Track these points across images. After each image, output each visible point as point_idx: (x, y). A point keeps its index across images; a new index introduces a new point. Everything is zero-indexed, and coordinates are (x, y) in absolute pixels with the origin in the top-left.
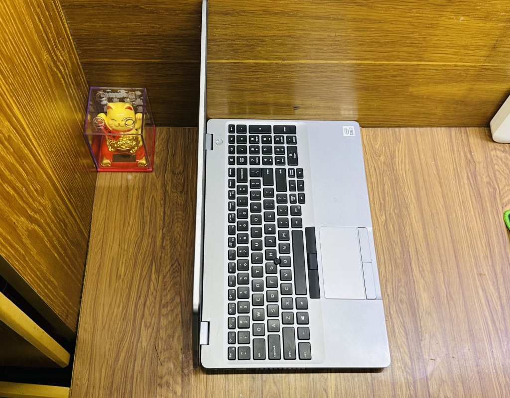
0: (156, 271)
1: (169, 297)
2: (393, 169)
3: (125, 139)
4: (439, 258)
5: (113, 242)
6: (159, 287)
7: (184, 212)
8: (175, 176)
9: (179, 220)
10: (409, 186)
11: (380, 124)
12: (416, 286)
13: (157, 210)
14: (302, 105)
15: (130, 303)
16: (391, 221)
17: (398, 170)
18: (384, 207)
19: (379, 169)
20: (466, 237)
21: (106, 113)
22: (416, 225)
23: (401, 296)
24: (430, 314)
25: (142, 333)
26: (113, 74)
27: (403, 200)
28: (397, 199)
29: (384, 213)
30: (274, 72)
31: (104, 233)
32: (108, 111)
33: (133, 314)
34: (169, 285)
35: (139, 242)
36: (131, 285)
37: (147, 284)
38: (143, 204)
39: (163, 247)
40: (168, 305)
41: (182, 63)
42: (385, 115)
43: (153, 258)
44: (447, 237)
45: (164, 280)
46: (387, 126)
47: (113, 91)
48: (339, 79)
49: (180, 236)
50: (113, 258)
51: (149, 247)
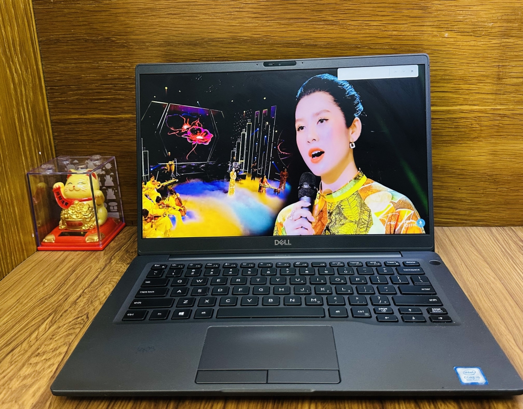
0: (51, 321)
1: (51, 347)
4: (501, 321)
5: (13, 297)
6: (45, 336)
8: (128, 253)
9: (112, 283)
13: (88, 275)
31: (6, 291)
34: (60, 335)
35: (46, 297)
36: (6, 333)
37: (27, 334)
38: (74, 271)
39: (75, 303)
40: (44, 355)
43: (55, 311)
45: (56, 331)
49: (105, 295)
51: (56, 302)
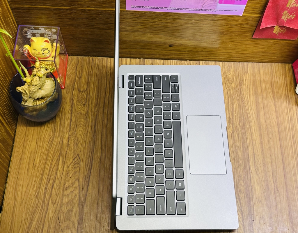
0: (62, 162)
1: (70, 182)
2: (241, 93)
3: (44, 65)
4: (270, 161)
5: (32, 140)
6: (64, 174)
7: (85, 120)
8: (81, 93)
9: (82, 126)
10: (252, 106)
11: (233, 59)
12: (252, 180)
13: (66, 117)
14: (175, 43)
15: (42, 185)
16: (236, 131)
17: (244, 95)
18: (233, 121)
19: (231, 92)
20: (292, 145)
21: (30, 45)
22: (255, 135)
23: (240, 188)
24: (261, 201)
25: (49, 208)
26: (35, 16)
27: (246, 117)
28: (242, 115)
29: (232, 125)
30: (153, 19)
31: (25, 134)
32: (31, 43)
33: (43, 193)
34: (71, 173)
35: (51, 140)
36: (44, 172)
37: (55, 173)
39: (68, 145)
40: (69, 188)
41: (85, 10)
42: (236, 53)
43: (60, 152)
44: (277, 145)
45: (68, 170)
46: (238, 60)
47: (35, 29)
48: (201, 25)
49: (81, 137)
50: (31, 152)
51: (58, 145)
